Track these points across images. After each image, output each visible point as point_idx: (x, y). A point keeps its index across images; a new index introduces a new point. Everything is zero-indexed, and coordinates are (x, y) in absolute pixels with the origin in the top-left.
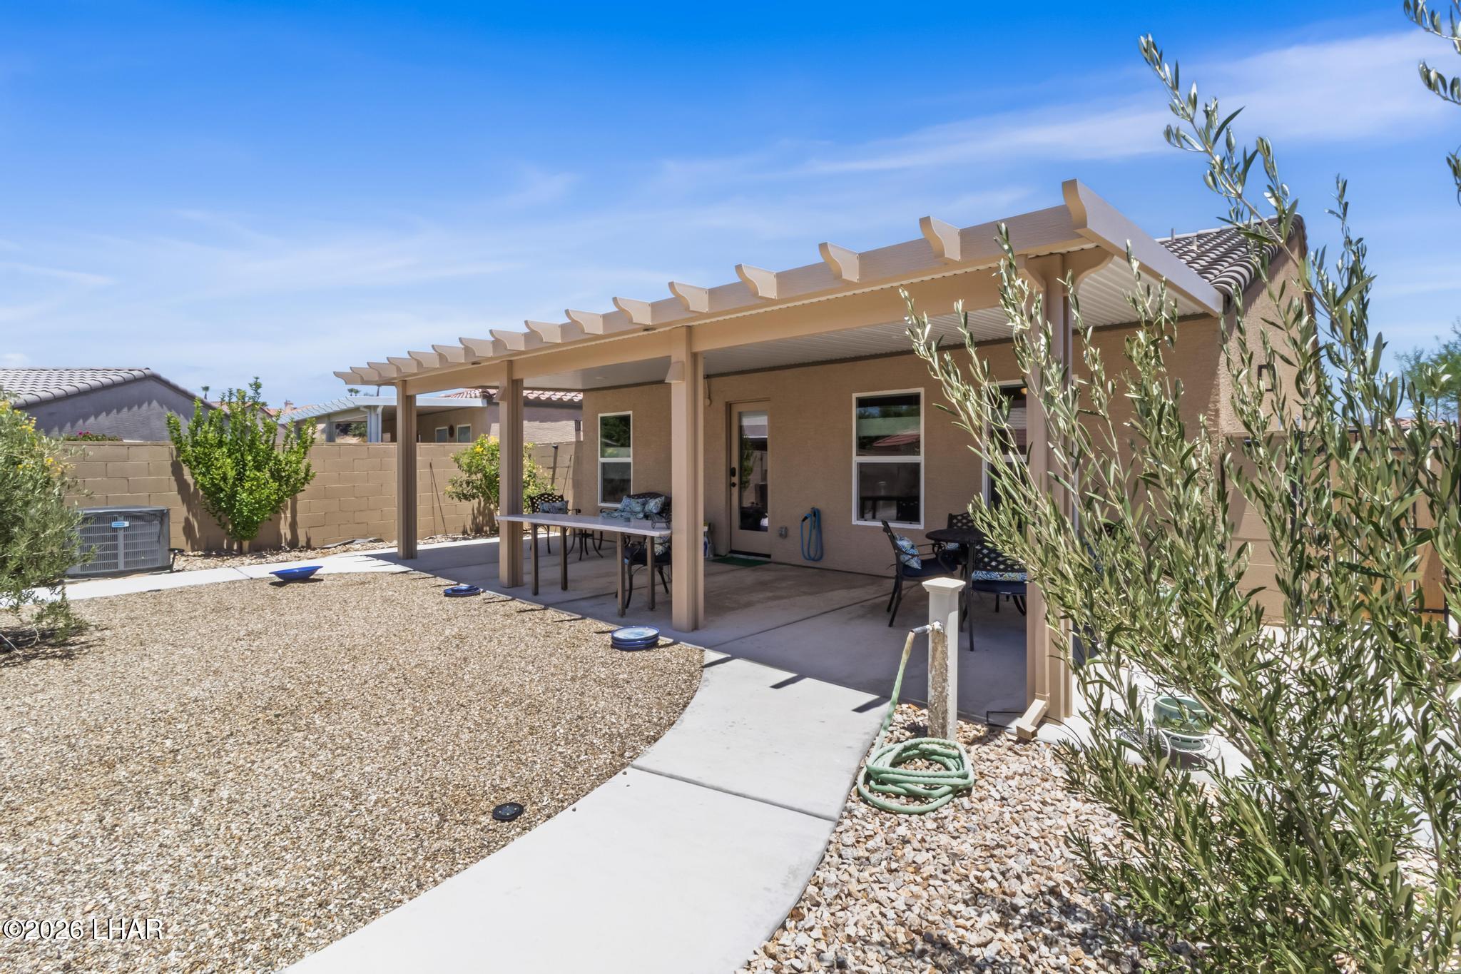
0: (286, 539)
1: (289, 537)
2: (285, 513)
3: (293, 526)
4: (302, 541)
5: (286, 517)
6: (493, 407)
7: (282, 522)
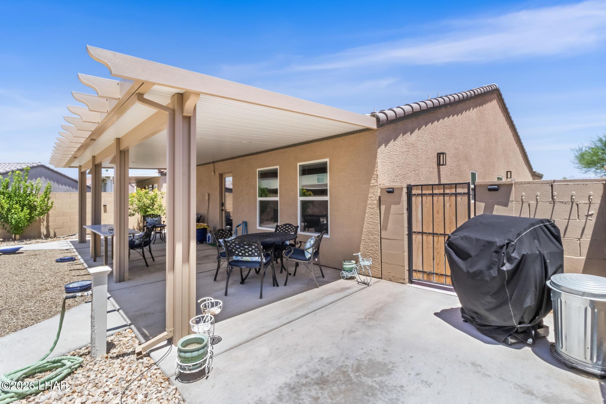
0: (43, 234)
1: (45, 233)
2: (43, 223)
3: (47, 228)
4: (52, 234)
5: (43, 225)
6: (163, 177)
7: (42, 227)
